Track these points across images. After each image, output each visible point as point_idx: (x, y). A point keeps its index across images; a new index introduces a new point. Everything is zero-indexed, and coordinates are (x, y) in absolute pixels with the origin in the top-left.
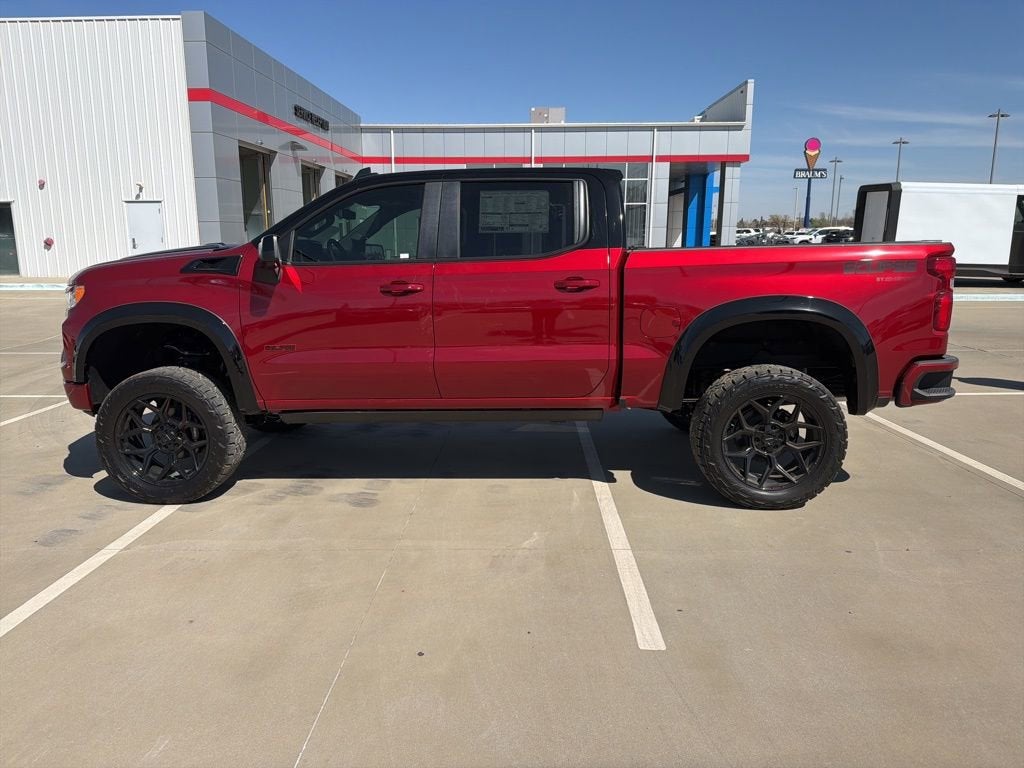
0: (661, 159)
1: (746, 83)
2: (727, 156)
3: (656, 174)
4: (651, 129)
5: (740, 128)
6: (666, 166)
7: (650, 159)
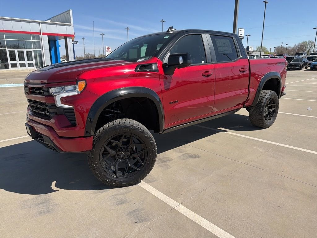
0: (44, 34)
1: (69, 10)
2: (67, 35)
3: (43, 39)
4: (39, 23)
5: (70, 26)
6: (46, 37)
7: (40, 33)
